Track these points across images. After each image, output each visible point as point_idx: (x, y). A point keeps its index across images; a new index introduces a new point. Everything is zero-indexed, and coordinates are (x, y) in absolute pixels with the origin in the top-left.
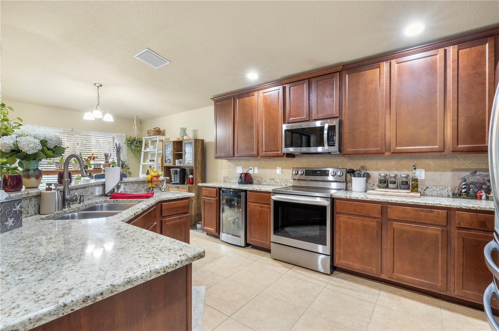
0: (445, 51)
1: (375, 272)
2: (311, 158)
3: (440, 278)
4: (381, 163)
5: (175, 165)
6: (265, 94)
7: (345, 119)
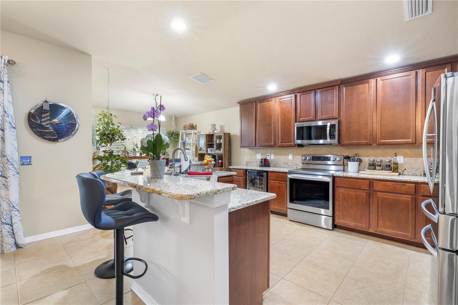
0: (416, 72)
1: (365, 228)
2: (316, 147)
3: (410, 230)
4: (370, 151)
5: (208, 152)
6: (280, 100)
7: (343, 119)
